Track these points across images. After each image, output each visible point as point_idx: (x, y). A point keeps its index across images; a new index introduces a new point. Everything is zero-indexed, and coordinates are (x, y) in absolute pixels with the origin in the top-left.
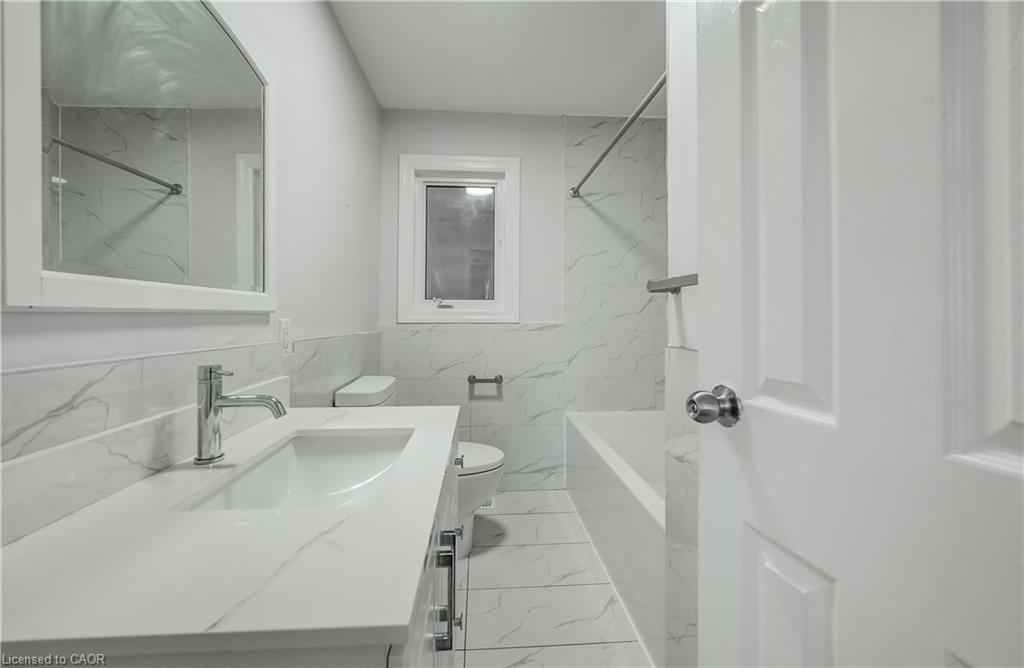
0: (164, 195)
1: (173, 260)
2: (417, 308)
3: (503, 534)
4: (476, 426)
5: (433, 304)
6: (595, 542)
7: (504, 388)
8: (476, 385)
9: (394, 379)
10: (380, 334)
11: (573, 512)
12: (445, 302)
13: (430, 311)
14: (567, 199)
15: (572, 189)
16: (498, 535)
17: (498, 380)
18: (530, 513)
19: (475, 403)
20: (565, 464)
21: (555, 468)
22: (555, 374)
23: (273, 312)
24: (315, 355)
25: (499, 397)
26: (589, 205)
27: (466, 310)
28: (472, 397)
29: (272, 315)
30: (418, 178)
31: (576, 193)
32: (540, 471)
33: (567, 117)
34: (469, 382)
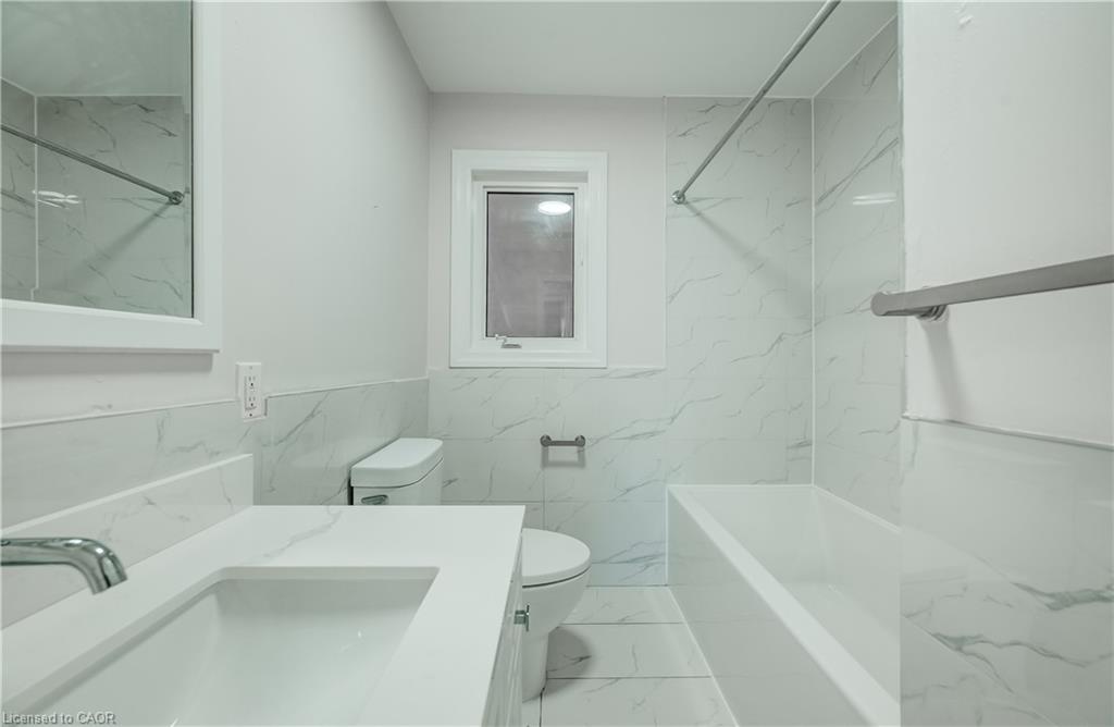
0: (161, 205)
1: (172, 287)
2: (475, 348)
3: (587, 657)
4: (552, 501)
5: (496, 343)
6: (717, 677)
7: (586, 451)
8: (550, 447)
9: (441, 443)
10: (427, 381)
11: (681, 623)
12: (511, 341)
13: (492, 352)
14: (667, 206)
15: (676, 193)
16: (581, 659)
17: (580, 442)
18: (622, 622)
19: (550, 471)
20: (667, 551)
21: (653, 557)
22: (652, 434)
23: (217, 351)
24: (312, 415)
25: (581, 463)
26: (698, 214)
27: (538, 351)
28: (545, 463)
29: (215, 355)
30: (476, 183)
31: (681, 198)
32: (633, 561)
33: (668, 98)
34: (542, 443)
